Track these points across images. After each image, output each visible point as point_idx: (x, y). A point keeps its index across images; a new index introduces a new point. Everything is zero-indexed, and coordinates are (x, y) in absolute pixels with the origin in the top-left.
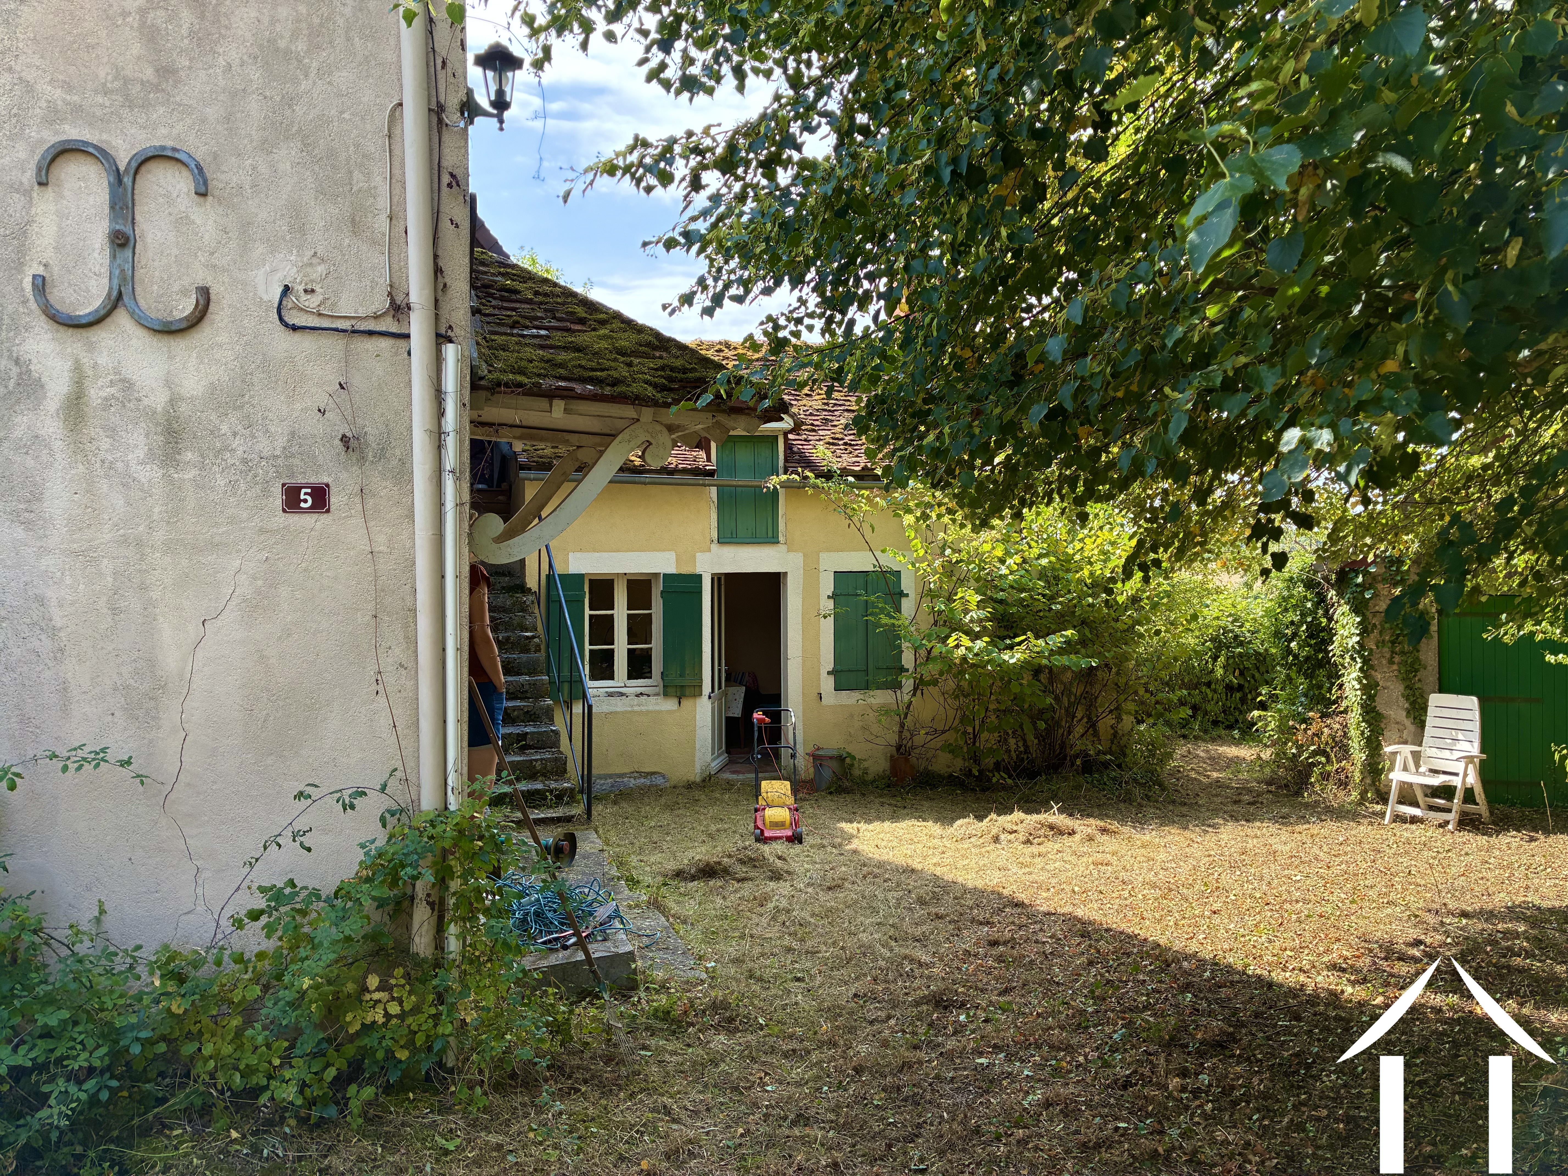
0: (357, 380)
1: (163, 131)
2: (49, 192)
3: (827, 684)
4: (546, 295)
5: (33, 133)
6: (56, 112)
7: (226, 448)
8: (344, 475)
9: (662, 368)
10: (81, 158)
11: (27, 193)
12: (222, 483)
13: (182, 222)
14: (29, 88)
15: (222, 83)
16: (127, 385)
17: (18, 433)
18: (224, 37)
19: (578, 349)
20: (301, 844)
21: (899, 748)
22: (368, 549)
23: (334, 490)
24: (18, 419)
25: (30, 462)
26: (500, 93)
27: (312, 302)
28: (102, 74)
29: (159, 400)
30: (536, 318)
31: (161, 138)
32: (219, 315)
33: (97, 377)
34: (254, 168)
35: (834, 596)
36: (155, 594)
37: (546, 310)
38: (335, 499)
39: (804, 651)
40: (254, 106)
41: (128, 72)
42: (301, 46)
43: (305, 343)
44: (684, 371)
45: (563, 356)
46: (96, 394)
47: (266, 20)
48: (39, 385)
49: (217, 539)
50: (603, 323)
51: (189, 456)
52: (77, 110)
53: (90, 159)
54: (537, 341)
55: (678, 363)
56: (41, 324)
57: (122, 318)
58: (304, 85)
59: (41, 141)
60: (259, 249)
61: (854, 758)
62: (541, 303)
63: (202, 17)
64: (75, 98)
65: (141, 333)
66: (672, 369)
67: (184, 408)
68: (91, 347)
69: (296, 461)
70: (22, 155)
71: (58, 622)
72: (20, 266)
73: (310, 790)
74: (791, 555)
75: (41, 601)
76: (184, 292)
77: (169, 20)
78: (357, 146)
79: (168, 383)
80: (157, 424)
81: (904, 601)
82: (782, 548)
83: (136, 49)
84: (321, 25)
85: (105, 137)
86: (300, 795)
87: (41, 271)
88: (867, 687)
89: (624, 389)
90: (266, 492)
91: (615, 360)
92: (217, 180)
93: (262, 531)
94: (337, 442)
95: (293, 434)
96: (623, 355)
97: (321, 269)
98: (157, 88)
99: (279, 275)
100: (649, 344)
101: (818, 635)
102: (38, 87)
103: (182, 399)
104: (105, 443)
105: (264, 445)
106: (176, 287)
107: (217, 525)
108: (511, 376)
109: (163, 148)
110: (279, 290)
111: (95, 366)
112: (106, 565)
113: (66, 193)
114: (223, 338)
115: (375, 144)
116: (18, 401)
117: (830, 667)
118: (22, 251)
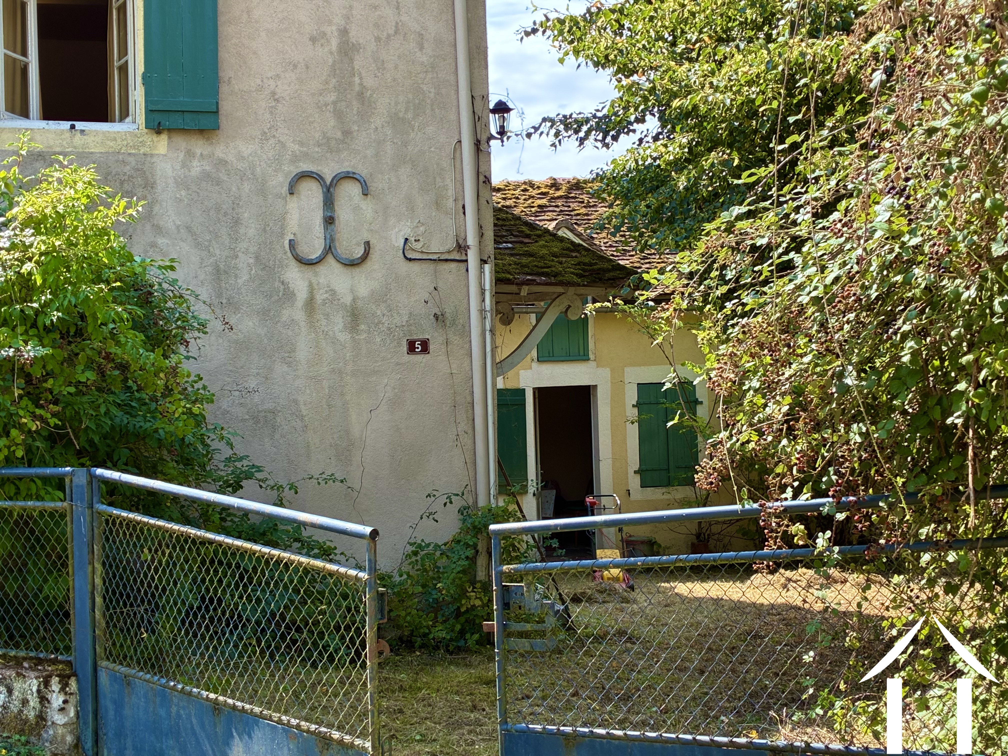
0: (440, 285)
1: (347, 164)
2: (294, 198)
3: (635, 482)
4: (504, 220)
5: (286, 168)
6: (296, 156)
7: (380, 322)
8: (436, 334)
9: (579, 264)
10: (309, 179)
11: (285, 199)
12: (378, 340)
13: (356, 209)
14: (283, 145)
15: (373, 137)
16: (333, 292)
17: (284, 319)
18: (374, 114)
19: (531, 255)
20: (433, 519)
21: (698, 536)
22: (449, 371)
23: (431, 342)
24: (284, 312)
25: (290, 333)
26: (502, 127)
27: (418, 246)
28: (317, 135)
29: (348, 300)
30: (504, 236)
31: (346, 167)
32: (375, 255)
33: (320, 289)
34: (389, 179)
35: (637, 405)
36: (348, 398)
37: (507, 230)
38: (432, 347)
39: (613, 454)
40: (389, 148)
41: (328, 135)
42: (410, 115)
43: (416, 267)
44: (591, 265)
45: (524, 260)
46: (320, 297)
47: (393, 104)
48: (293, 294)
49: (376, 369)
50: (539, 236)
51: (363, 327)
52: (306, 155)
53: (313, 180)
54: (508, 251)
55: (587, 260)
56: (293, 263)
57: (330, 259)
58: (412, 135)
59: (290, 172)
60: (393, 221)
61: (660, 546)
62: (502, 225)
63: (363, 104)
64: (305, 149)
65: (338, 265)
66: (584, 264)
67: (360, 303)
68: (316, 274)
69: (413, 328)
70: (281, 179)
71: (304, 413)
72: (282, 235)
73: (435, 493)
74: (600, 370)
75: (296, 402)
76: (358, 244)
77: (347, 107)
78: (438, 164)
79: (352, 291)
80: (348, 312)
81: (699, 408)
82: (592, 364)
83: (332, 123)
84: (419, 104)
85: (319, 168)
86: (429, 495)
87: (292, 237)
88: (668, 484)
89: (561, 278)
90: (399, 345)
91: (553, 261)
92: (373, 186)
93: (398, 364)
94: (432, 317)
95: (411, 313)
96: (556, 257)
97: (422, 229)
98: (343, 142)
99: (402, 233)
100: (568, 249)
101: (625, 439)
102: (287, 144)
103: (359, 298)
104: (324, 322)
105: (397, 320)
106: (354, 241)
107: (376, 362)
108: (503, 275)
109: (348, 172)
110: (403, 241)
111: (318, 284)
112: (325, 384)
113: (302, 197)
114: (376, 267)
115: (446, 163)
116: (284, 303)
117: (637, 467)
118: (283, 227)
